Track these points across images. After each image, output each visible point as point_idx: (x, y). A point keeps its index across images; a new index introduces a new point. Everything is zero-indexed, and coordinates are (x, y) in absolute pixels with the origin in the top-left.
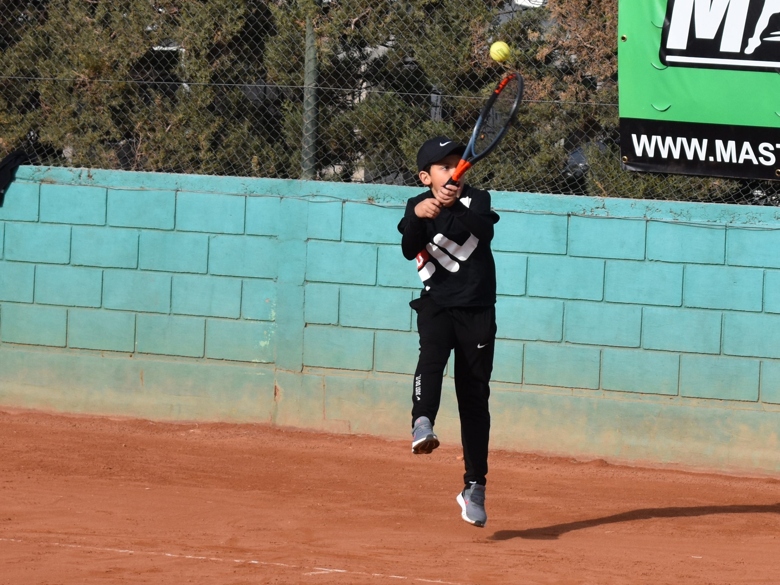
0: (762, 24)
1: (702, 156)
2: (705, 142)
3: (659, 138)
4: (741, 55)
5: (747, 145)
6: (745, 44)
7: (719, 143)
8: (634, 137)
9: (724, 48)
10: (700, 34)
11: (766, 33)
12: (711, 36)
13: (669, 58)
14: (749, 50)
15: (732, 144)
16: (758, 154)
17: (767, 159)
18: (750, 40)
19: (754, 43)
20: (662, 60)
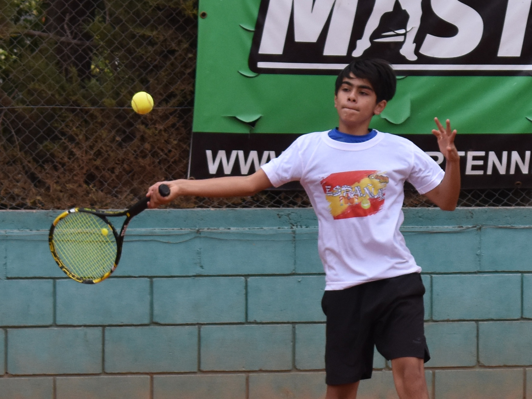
0: (373, 24)
3: (241, 153)
4: (347, 59)
6: (352, 46)
8: (209, 153)
9: (328, 51)
10: (299, 38)
11: (376, 34)
12: (313, 38)
13: (261, 65)
18: (359, 42)
19: (363, 45)
20: (253, 66)
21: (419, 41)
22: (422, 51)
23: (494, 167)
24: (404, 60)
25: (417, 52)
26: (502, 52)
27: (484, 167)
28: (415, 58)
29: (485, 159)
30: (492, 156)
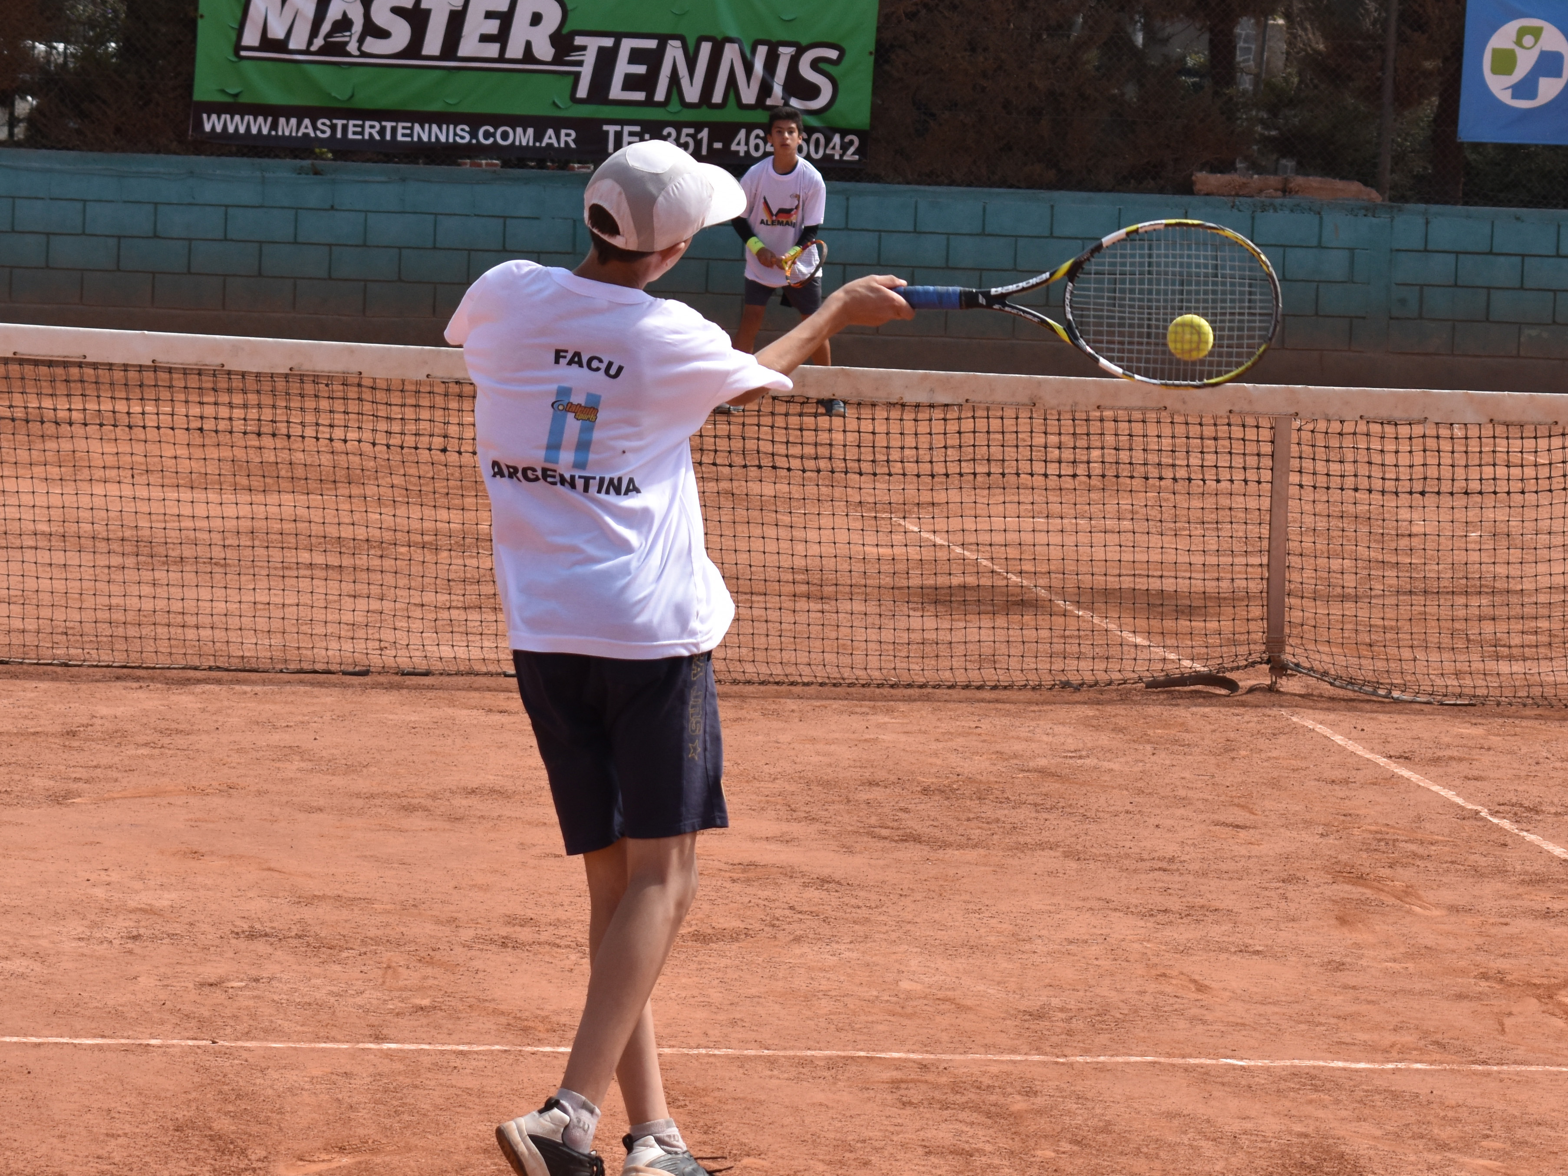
0: (326, 27)
1: (265, 131)
2: (270, 119)
3: (228, 117)
4: (307, 52)
5: (307, 121)
6: (310, 43)
7: (282, 120)
8: (205, 116)
9: (292, 46)
11: (329, 35)
13: (243, 53)
14: (313, 48)
15: (293, 121)
16: (315, 128)
17: (323, 132)
19: (319, 42)
20: (236, 53)
21: (361, 41)
22: (364, 48)
23: (419, 137)
24: (349, 55)
25: (359, 49)
26: (425, 52)
27: (411, 135)
28: (357, 53)
29: (412, 128)
30: (417, 127)
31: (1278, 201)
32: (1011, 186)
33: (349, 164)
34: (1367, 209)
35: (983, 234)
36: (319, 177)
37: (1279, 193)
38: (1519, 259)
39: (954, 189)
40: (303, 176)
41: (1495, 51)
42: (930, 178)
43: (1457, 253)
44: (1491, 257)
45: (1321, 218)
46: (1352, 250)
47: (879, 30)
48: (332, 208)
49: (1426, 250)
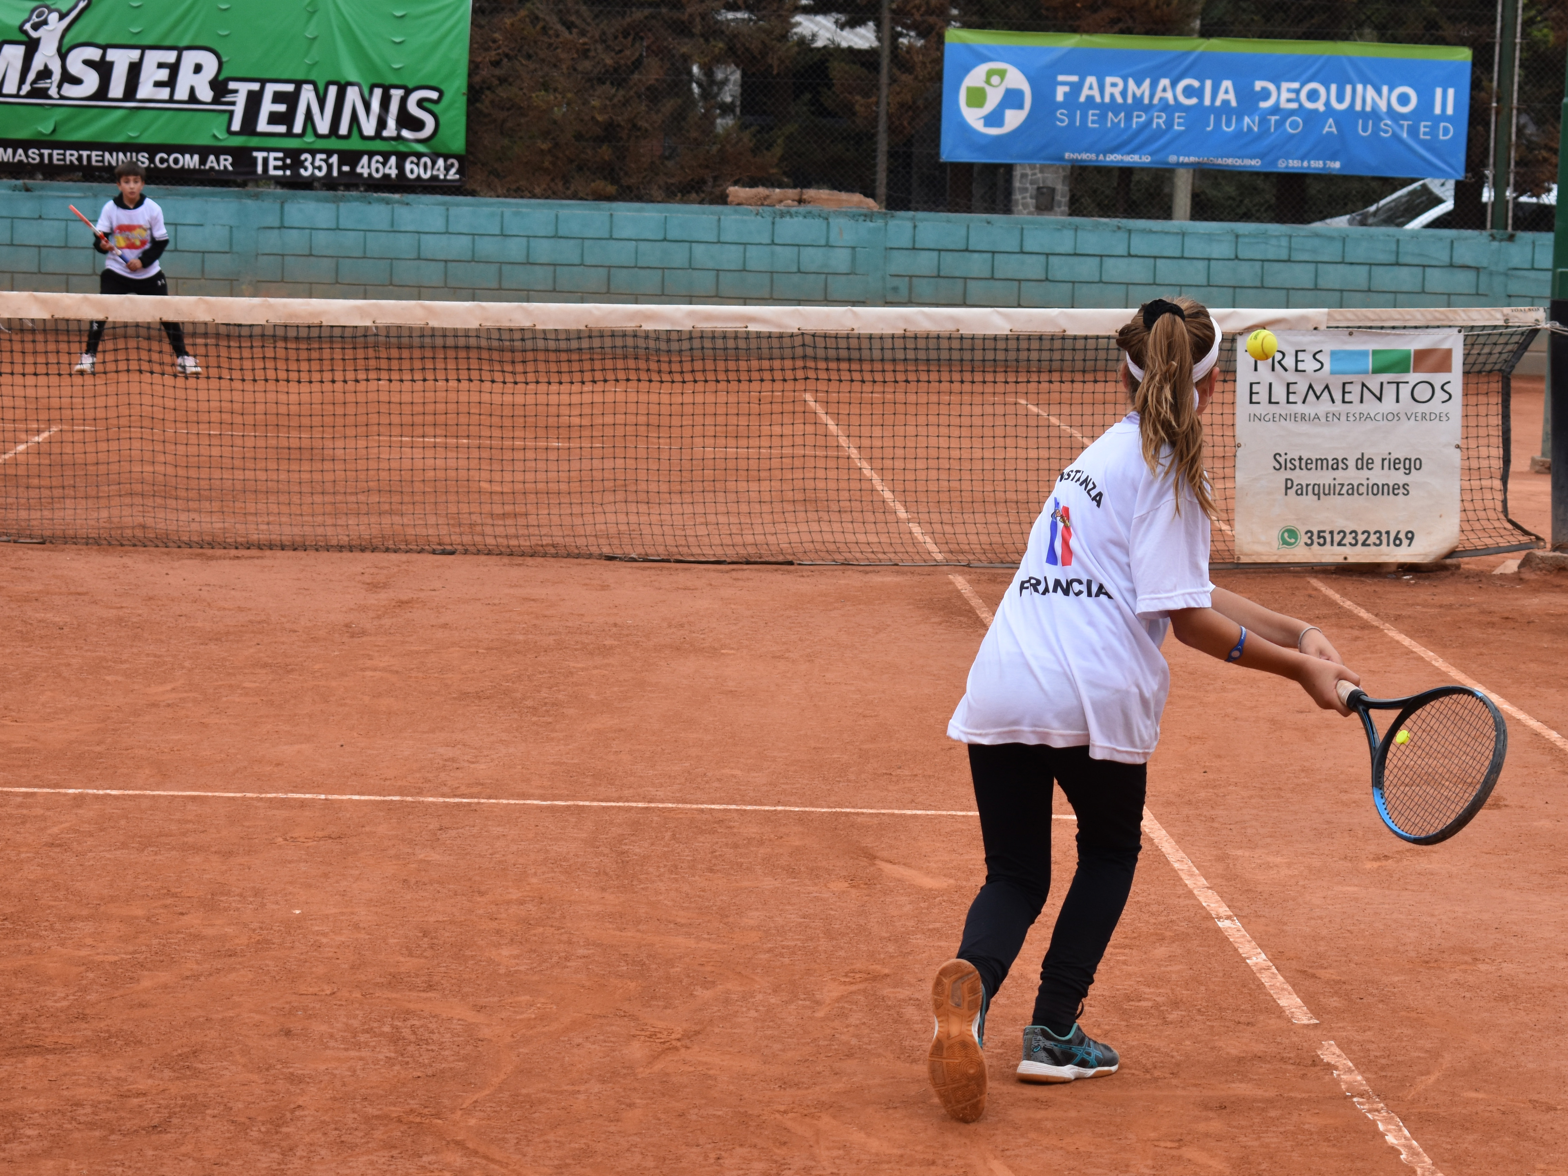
0: (31, 76)
4: (17, 96)
5: (20, 151)
6: (19, 88)
11: (34, 82)
14: (23, 92)
15: (10, 151)
16: (27, 156)
18: (24, 86)
19: (26, 88)
22: (62, 93)
23: (109, 162)
26: (111, 95)
27: (103, 161)
29: (103, 156)
30: (107, 155)
31: (793, 210)
32: (581, 199)
33: (55, 184)
34: (865, 216)
35: (556, 236)
36: (29, 193)
37: (796, 203)
38: (990, 255)
39: (533, 201)
40: (17, 193)
41: (969, 89)
42: (518, 192)
43: (940, 250)
44: (967, 254)
45: (828, 224)
46: (853, 248)
47: (470, 75)
48: (40, 217)
49: (914, 249)
